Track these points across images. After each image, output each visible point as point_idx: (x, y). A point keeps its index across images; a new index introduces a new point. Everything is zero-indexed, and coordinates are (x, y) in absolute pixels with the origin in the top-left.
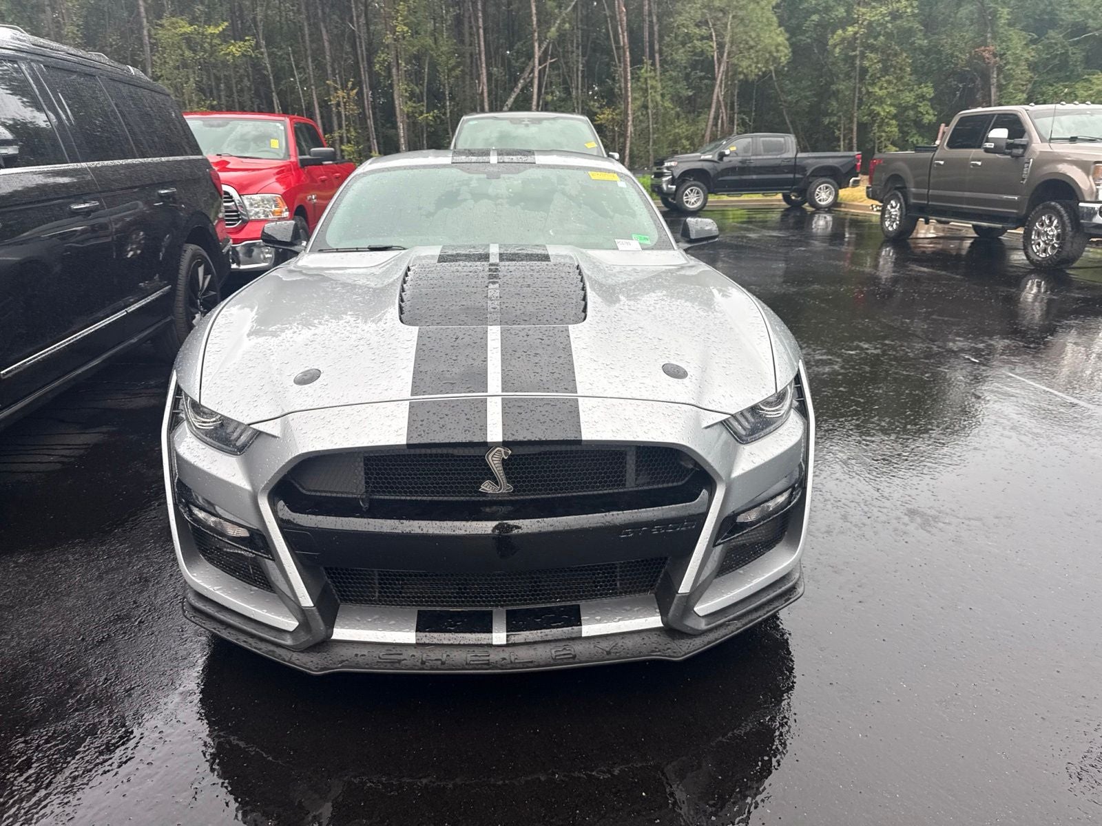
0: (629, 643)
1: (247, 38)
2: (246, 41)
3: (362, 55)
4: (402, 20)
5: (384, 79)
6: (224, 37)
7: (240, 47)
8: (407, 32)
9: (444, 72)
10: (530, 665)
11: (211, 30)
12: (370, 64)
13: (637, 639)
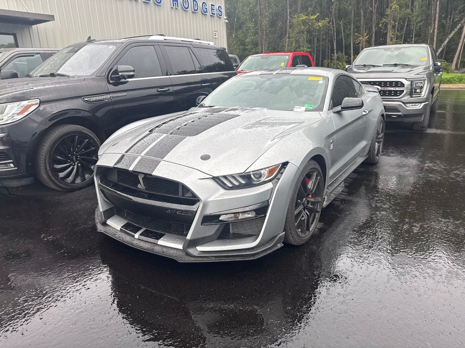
0: (172, 252)
1: (326, 19)
2: (325, 20)
3: (374, 21)
4: (396, 3)
5: (384, 30)
6: (317, 20)
7: (323, 23)
8: (398, 8)
9: (414, 25)
10: (141, 247)
11: (312, 17)
12: (378, 24)
13: (175, 251)
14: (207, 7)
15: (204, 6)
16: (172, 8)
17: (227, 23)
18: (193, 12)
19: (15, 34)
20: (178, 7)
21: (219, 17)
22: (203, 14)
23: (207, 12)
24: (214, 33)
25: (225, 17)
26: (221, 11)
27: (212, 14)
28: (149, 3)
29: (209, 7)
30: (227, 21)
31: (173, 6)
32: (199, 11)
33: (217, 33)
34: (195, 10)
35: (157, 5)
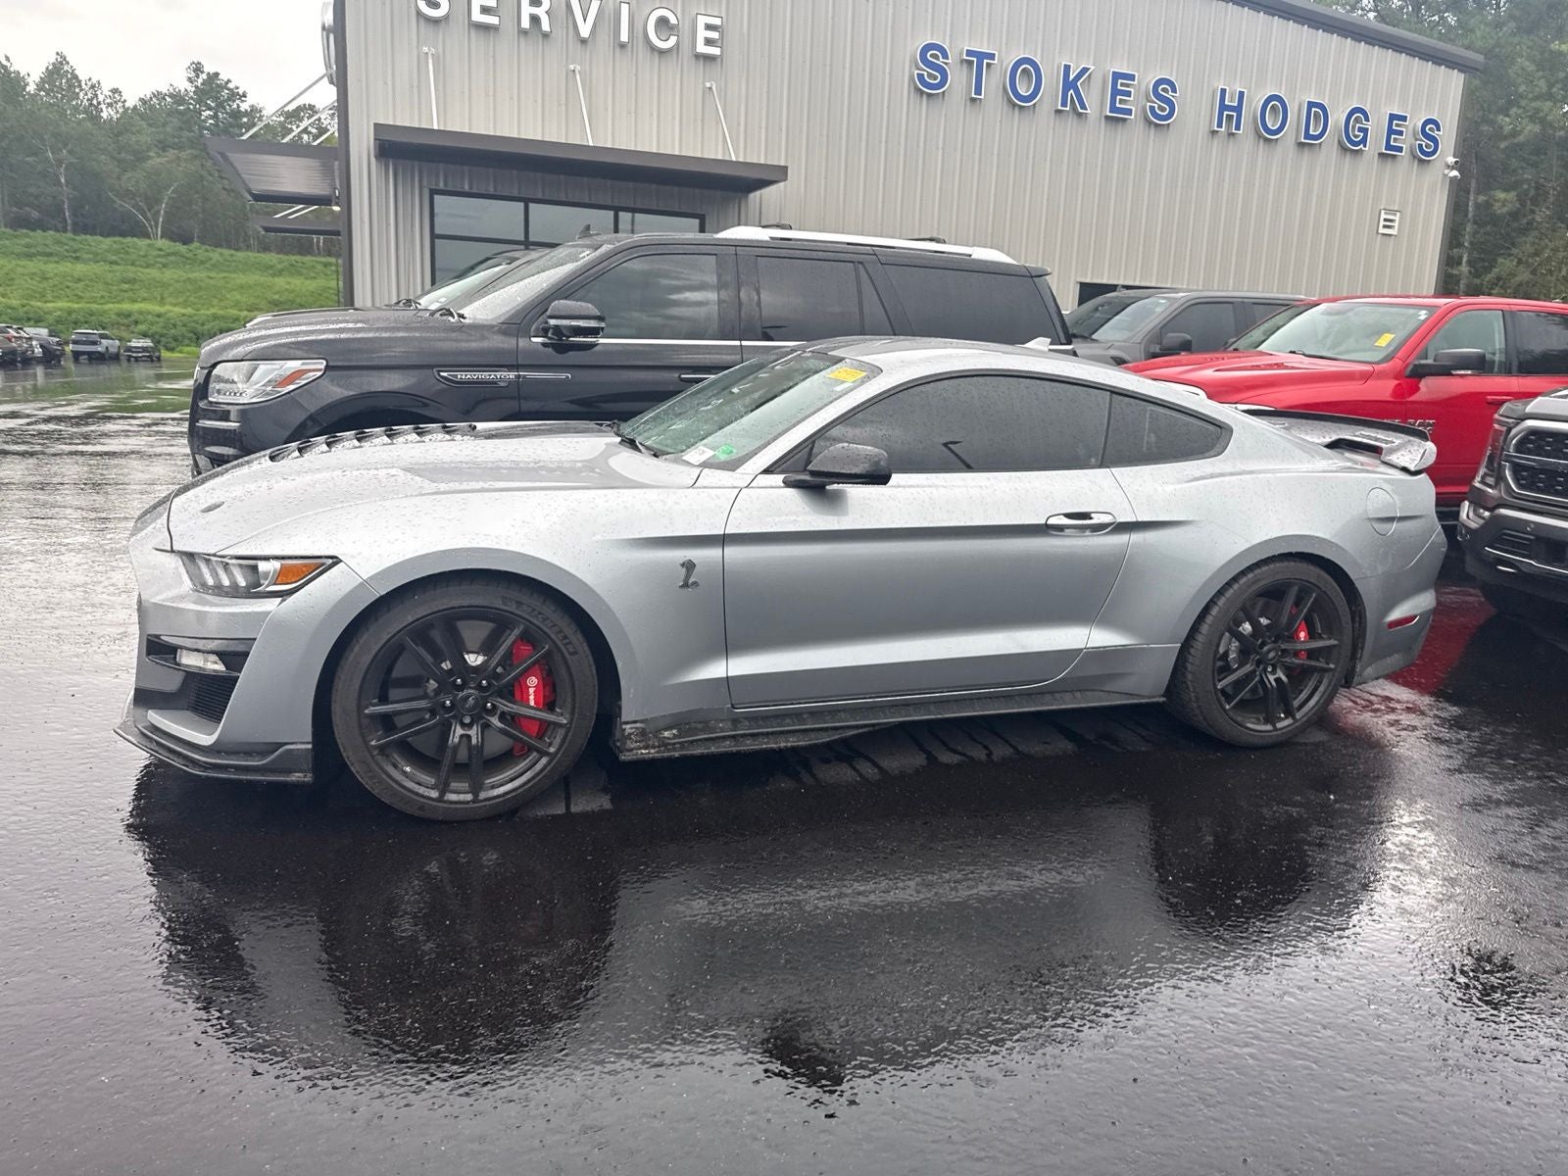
14: (1369, 125)
15: (1357, 120)
16: (1214, 133)
17: (1453, 180)
18: (1301, 145)
19: (704, 215)
20: (1238, 128)
21: (1421, 161)
22: (1344, 149)
23: (1364, 141)
24: (1383, 216)
25: (1451, 160)
26: (1434, 140)
27: (1388, 147)
28: (1125, 120)
29: (1377, 126)
30: (1455, 173)
31: (1220, 125)
32: (1330, 139)
33: (1397, 218)
34: (1307, 136)
35: (1157, 125)
